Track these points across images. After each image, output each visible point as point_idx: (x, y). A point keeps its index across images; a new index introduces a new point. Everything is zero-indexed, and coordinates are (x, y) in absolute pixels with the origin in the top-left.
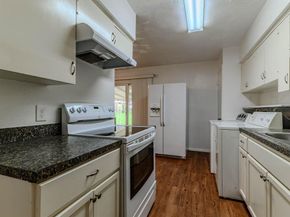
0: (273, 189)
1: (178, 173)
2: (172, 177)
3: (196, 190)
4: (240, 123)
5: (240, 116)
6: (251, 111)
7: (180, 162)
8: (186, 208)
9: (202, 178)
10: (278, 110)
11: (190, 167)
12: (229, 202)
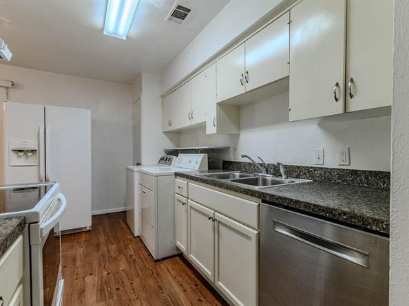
0: (221, 227)
1: (87, 255)
2: (78, 263)
3: (123, 266)
4: (166, 167)
5: (162, 159)
6: (175, 153)
7: (84, 237)
8: (119, 297)
9: (126, 247)
10: (203, 151)
11: (102, 239)
12: (165, 262)
